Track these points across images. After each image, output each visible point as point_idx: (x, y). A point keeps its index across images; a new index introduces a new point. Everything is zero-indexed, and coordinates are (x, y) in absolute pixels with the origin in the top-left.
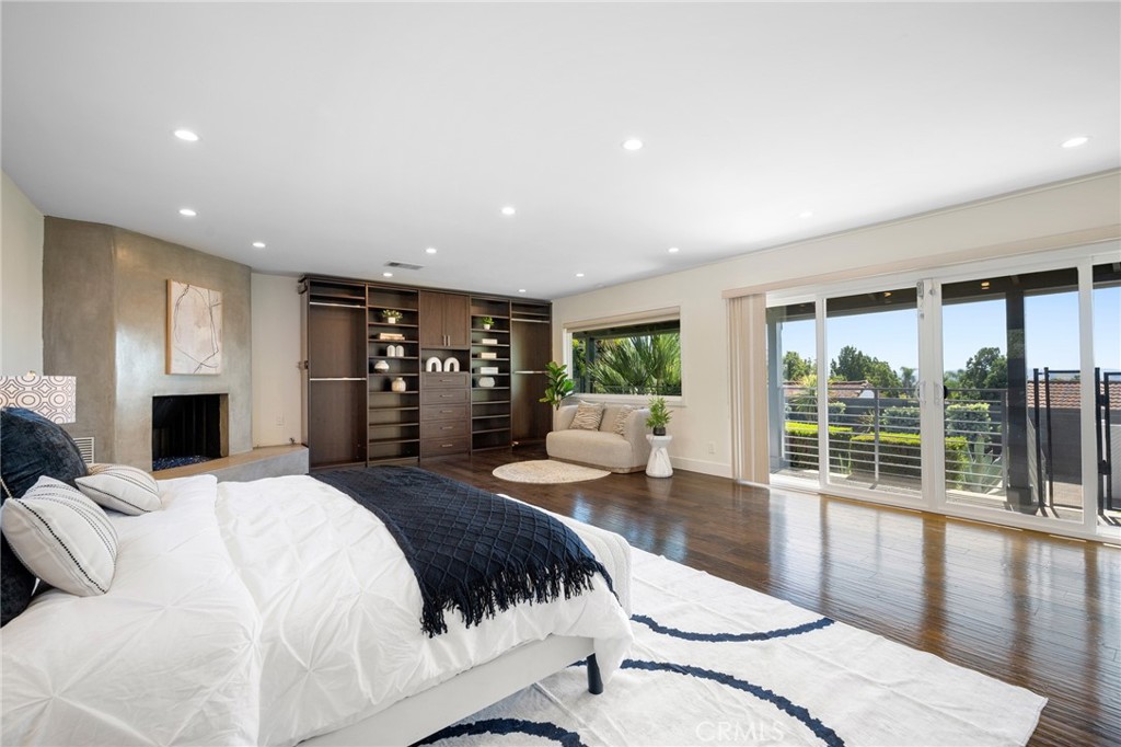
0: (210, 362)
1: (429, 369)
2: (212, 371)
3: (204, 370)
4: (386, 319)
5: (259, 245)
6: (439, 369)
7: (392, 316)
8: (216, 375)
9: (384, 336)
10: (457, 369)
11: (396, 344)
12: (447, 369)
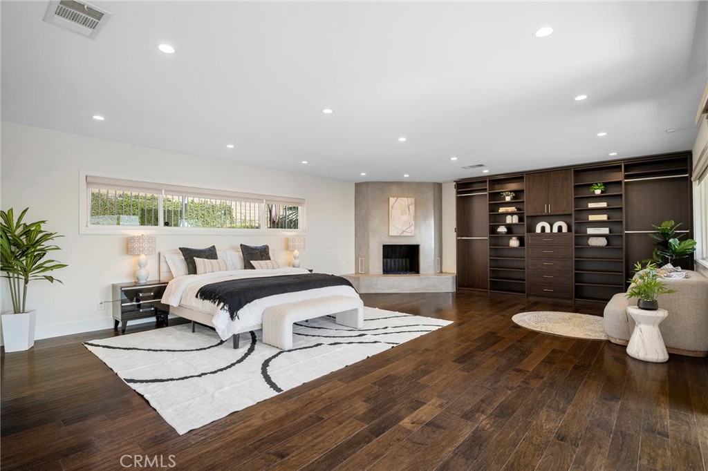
0: (408, 230)
1: (538, 230)
2: (410, 234)
3: (405, 234)
4: (504, 197)
5: (406, 176)
6: (548, 230)
7: (508, 196)
8: (412, 236)
9: (502, 210)
10: (565, 230)
11: (512, 214)
12: (555, 230)
